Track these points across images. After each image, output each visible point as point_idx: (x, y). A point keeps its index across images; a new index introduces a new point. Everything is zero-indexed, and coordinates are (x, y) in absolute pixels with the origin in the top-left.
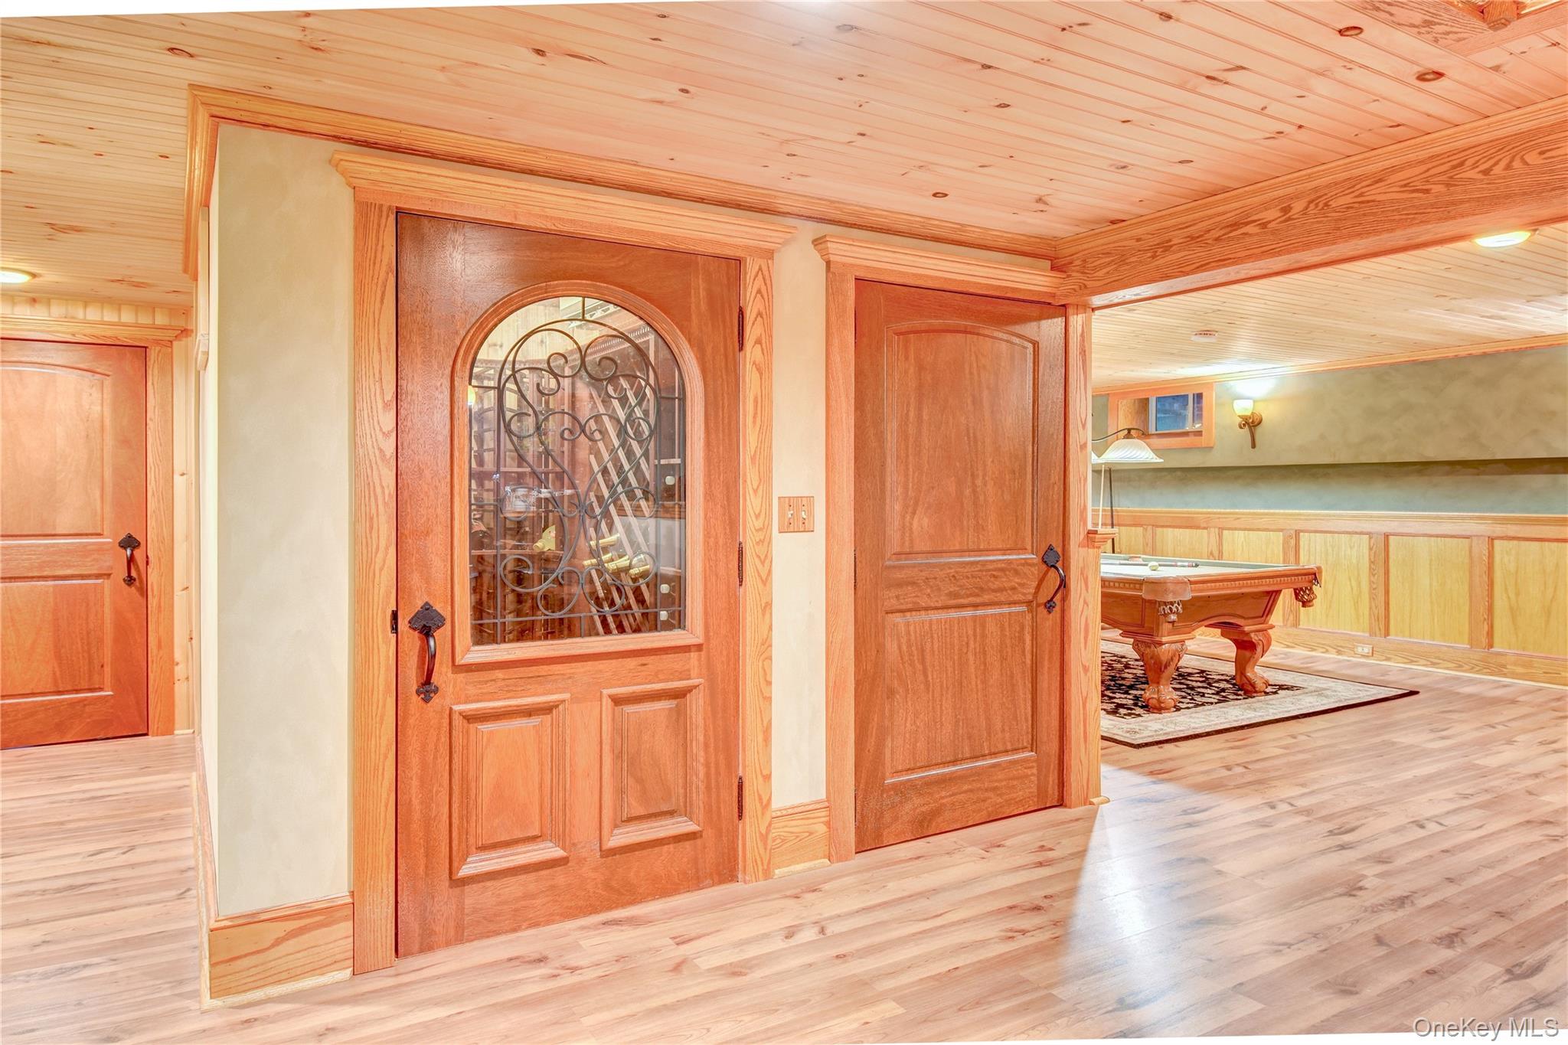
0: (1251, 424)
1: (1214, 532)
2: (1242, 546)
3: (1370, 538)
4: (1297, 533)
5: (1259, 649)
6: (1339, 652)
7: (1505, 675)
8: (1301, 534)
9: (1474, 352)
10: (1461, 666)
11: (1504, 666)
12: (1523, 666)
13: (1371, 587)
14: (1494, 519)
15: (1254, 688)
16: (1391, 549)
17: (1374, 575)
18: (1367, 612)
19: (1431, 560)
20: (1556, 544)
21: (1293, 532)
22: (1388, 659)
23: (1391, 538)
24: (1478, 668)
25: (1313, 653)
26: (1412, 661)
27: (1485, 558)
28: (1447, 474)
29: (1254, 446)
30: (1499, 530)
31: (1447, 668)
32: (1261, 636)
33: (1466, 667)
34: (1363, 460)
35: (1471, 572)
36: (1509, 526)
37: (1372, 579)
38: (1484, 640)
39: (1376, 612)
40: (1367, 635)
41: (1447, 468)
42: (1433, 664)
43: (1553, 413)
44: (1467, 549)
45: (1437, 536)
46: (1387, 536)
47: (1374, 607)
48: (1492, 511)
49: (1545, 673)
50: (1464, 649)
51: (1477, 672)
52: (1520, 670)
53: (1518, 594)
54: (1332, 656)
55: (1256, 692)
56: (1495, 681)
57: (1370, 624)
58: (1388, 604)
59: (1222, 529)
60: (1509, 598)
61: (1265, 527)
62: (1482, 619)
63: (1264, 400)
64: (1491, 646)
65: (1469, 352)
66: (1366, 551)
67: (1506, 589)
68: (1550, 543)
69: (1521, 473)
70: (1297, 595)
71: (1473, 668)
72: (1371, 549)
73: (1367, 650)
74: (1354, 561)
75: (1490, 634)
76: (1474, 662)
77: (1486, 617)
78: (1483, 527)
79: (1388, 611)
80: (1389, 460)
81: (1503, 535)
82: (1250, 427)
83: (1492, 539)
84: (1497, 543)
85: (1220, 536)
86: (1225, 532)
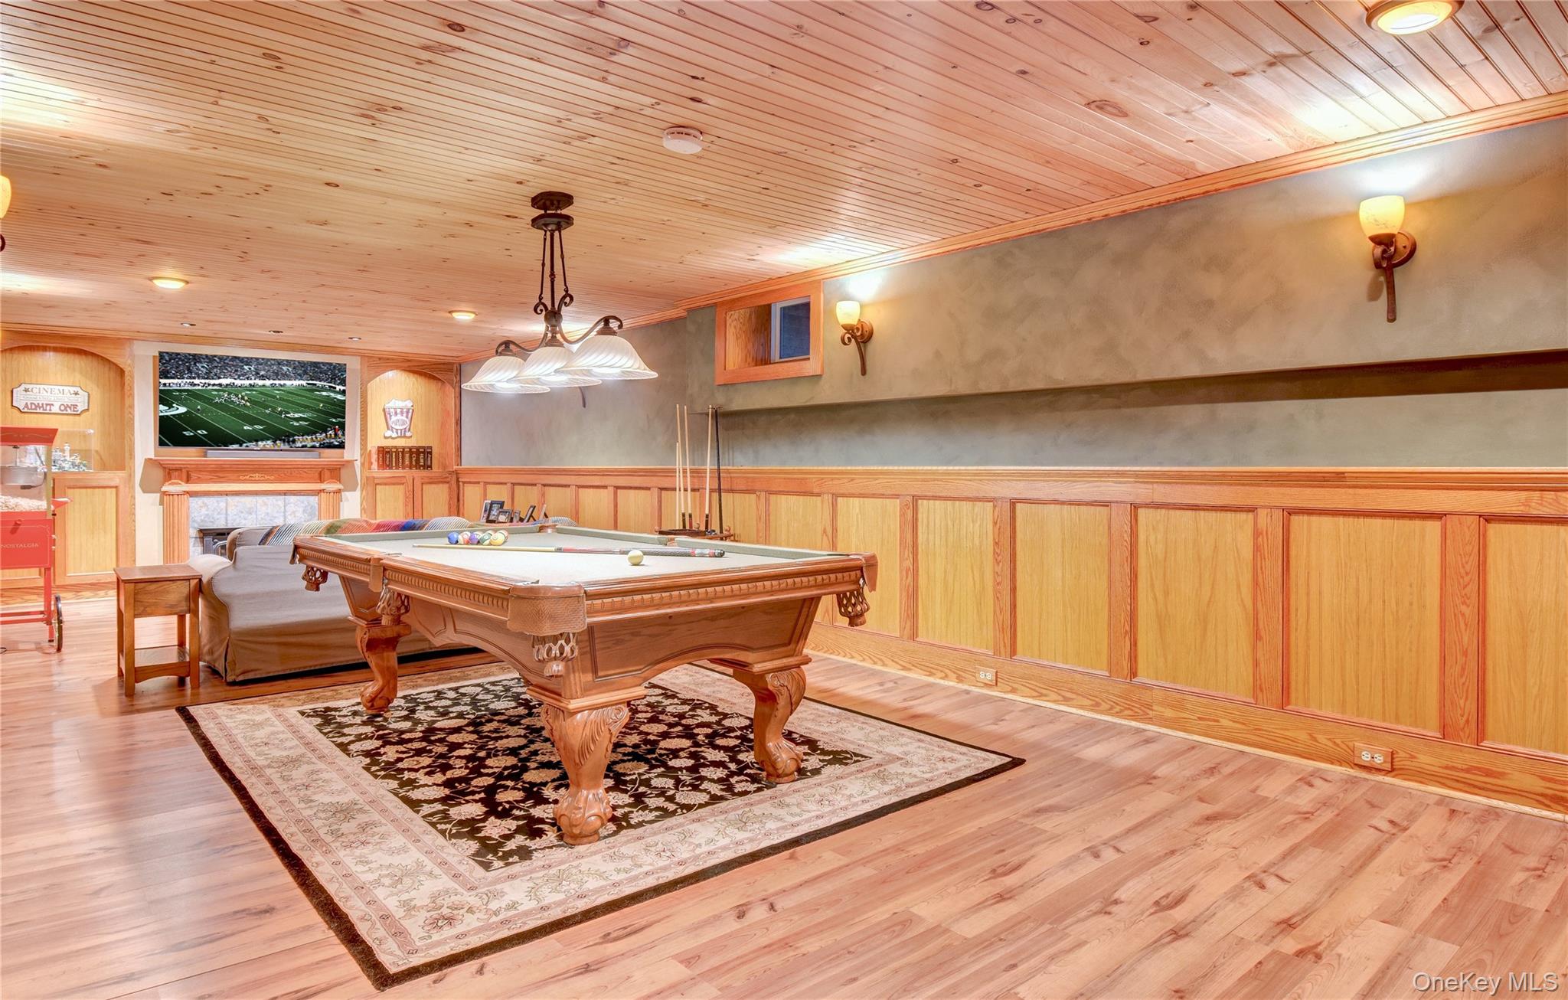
0: (860, 337)
1: (827, 498)
2: (857, 518)
3: (995, 507)
4: (915, 499)
5: (782, 701)
6: (960, 679)
7: (1150, 721)
8: (920, 502)
9: (1110, 211)
10: (1097, 704)
11: (1149, 706)
12: (1173, 707)
13: (995, 580)
14: (1136, 475)
15: (776, 769)
16: (1018, 524)
17: (998, 563)
18: (991, 618)
19: (1063, 540)
20: (1213, 514)
21: (910, 499)
22: (1013, 691)
23: (1019, 506)
24: (1118, 709)
25: (931, 679)
26: (1042, 695)
27: (1127, 537)
28: (1085, 406)
29: (864, 372)
30: (1143, 492)
31: (1082, 707)
32: (784, 679)
33: (1105, 706)
34: (984, 387)
35: (1110, 561)
36: (1155, 486)
37: (997, 569)
38: (1126, 664)
39: (1001, 618)
40: (991, 653)
41: (1082, 398)
42: (1066, 700)
43: (1210, 304)
44: (1105, 521)
45: (1071, 503)
46: (1013, 503)
47: (998, 612)
48: (1135, 461)
49: (1200, 719)
50: (1102, 677)
51: (1117, 714)
52: (1169, 713)
53: (1166, 594)
54: (951, 684)
55: (778, 776)
56: (1138, 731)
57: (995, 636)
58: (1015, 606)
59: (835, 496)
60: (1155, 598)
61: (881, 492)
62: (1123, 631)
63: (873, 304)
64: (1134, 673)
65: (1105, 212)
66: (990, 526)
67: (1152, 586)
68: (1207, 513)
69: (1171, 404)
70: (840, 604)
71: (1112, 708)
72: (995, 523)
73: (988, 676)
74: (977, 541)
75: (1133, 658)
76: (1115, 699)
77: (1128, 629)
78: (1123, 488)
79: (1015, 616)
80: (1013, 386)
81: (1148, 501)
82: (858, 343)
83: (1135, 507)
84: (1141, 511)
85: (834, 506)
86: (840, 500)
